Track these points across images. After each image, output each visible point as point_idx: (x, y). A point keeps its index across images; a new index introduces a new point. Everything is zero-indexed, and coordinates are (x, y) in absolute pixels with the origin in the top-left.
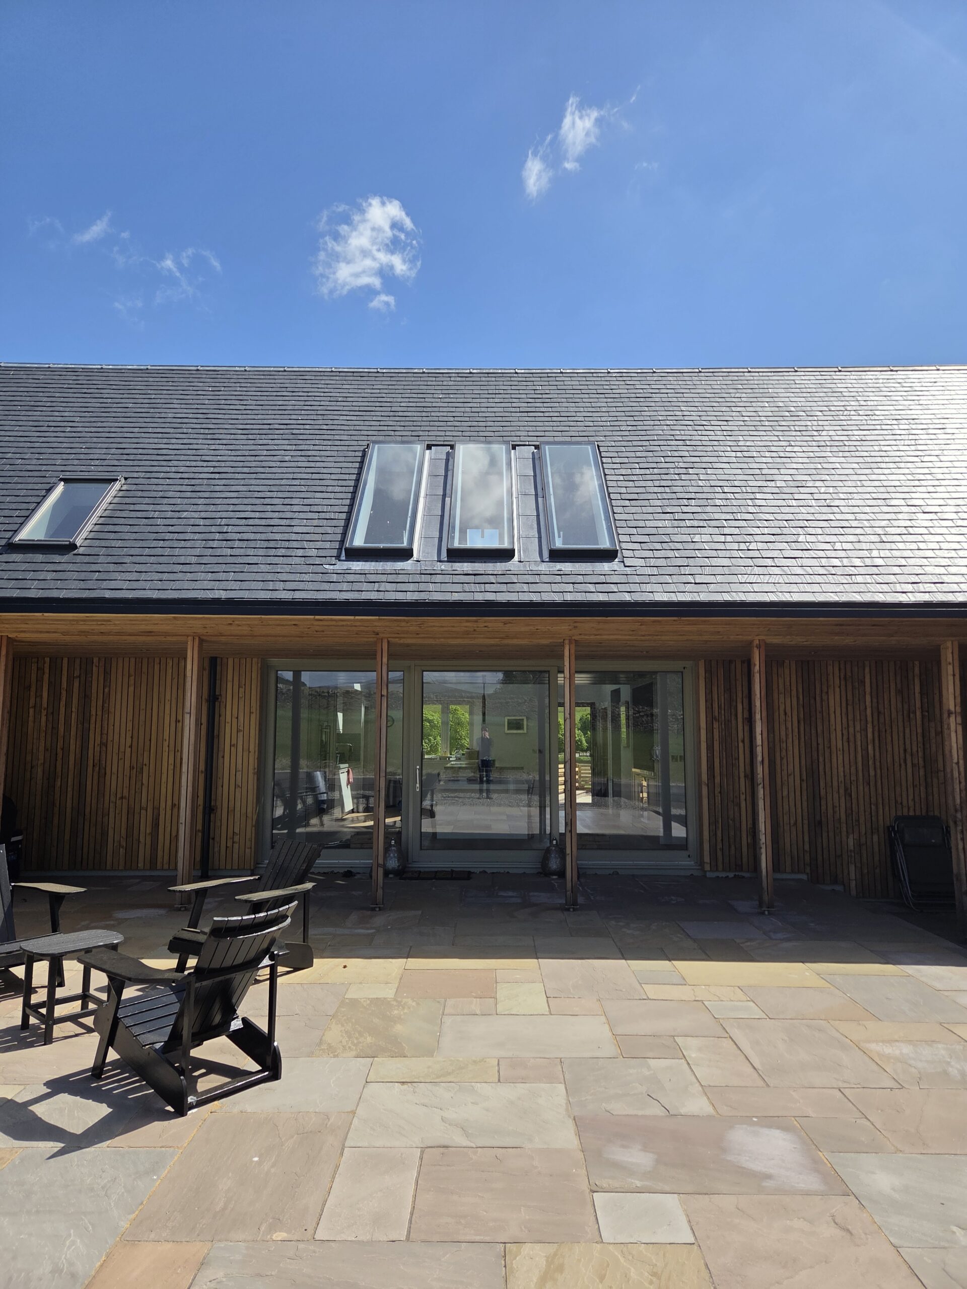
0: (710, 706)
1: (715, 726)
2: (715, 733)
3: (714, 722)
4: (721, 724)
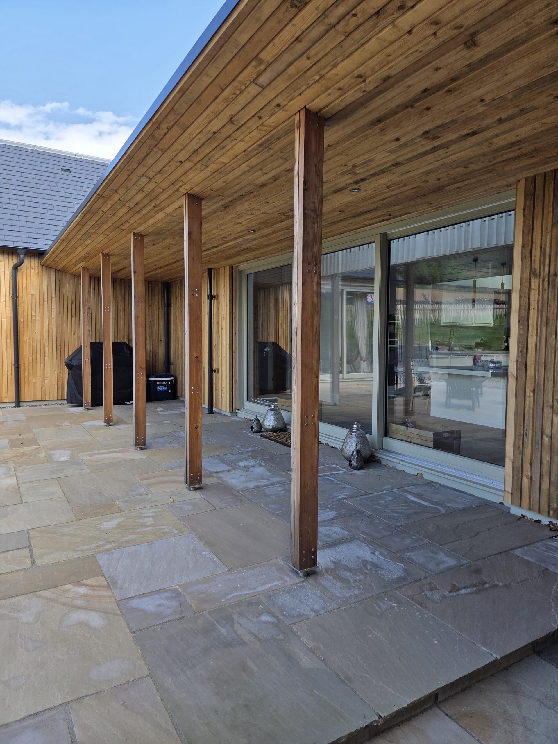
0: (528, 255)
1: (533, 286)
2: (532, 296)
3: (533, 280)
4: (543, 280)
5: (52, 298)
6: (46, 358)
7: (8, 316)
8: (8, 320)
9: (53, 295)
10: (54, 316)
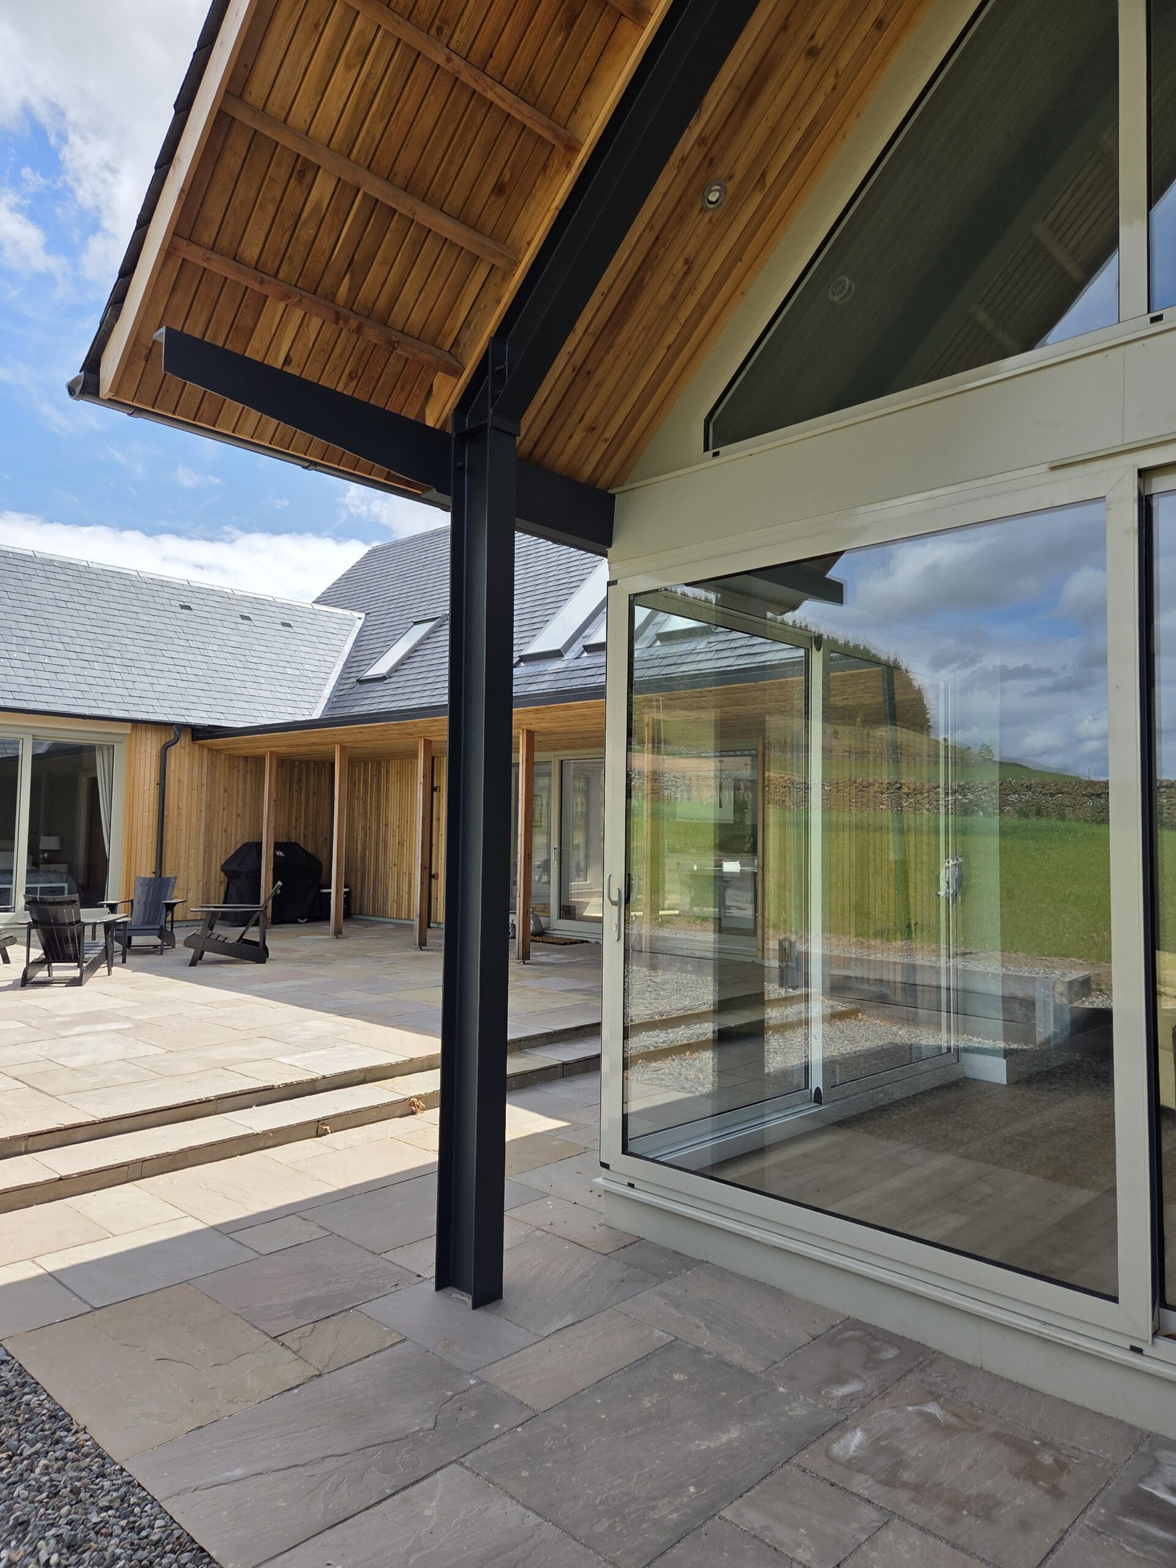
5: (202, 785)
6: (191, 863)
7: (151, 809)
8: (151, 814)
9: (204, 782)
10: (203, 809)
